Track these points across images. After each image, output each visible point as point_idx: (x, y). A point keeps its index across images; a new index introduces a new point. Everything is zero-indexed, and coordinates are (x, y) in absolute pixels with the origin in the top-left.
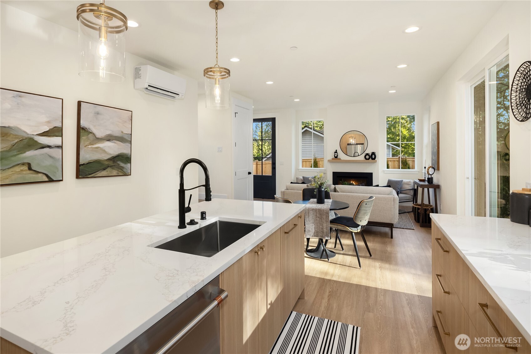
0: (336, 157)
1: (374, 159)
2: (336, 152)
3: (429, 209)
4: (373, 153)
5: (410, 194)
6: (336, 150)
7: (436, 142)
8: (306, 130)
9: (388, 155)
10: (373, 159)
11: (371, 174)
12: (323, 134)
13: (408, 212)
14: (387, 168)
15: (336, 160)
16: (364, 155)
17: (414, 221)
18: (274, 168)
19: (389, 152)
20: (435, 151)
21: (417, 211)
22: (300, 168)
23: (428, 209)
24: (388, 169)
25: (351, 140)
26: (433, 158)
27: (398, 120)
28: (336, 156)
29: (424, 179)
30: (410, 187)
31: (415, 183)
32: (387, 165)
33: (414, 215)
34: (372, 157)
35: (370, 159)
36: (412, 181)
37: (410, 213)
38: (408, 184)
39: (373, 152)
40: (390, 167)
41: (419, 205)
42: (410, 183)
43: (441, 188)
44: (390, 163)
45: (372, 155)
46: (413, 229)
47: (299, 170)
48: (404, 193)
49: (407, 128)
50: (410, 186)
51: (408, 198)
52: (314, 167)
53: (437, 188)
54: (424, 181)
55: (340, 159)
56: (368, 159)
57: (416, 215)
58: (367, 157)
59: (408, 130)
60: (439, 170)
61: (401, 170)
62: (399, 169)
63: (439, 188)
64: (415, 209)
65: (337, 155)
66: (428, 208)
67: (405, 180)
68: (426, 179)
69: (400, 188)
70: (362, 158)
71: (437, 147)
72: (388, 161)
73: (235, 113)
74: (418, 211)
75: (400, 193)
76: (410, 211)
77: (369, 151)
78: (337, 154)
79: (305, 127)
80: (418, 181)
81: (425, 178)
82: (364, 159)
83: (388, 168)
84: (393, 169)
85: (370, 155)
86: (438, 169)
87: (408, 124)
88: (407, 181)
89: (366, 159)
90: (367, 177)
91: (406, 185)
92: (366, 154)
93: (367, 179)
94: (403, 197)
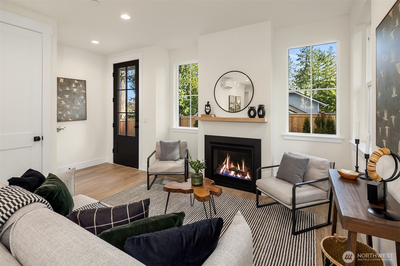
0: (208, 113)
1: (262, 116)
2: (208, 105)
4: (261, 108)
5: (322, 187)
6: (208, 102)
10: (260, 116)
11: (258, 142)
14: (290, 131)
15: (208, 118)
16: (247, 109)
18: (137, 127)
30: (323, 174)
34: (258, 113)
35: (257, 116)
38: (319, 167)
39: (260, 105)
42: (323, 167)
45: (259, 110)
47: (173, 130)
51: (318, 198)
52: (191, 127)
55: (214, 116)
56: (254, 117)
58: (252, 113)
61: (311, 135)
65: (210, 110)
67: (314, 158)
70: (244, 114)
77: (255, 104)
78: (209, 108)
82: (247, 116)
85: (257, 110)
88: (318, 162)
89: (250, 116)
90: (252, 147)
91: (316, 170)
92: (250, 108)
93: (252, 149)
94: (306, 197)
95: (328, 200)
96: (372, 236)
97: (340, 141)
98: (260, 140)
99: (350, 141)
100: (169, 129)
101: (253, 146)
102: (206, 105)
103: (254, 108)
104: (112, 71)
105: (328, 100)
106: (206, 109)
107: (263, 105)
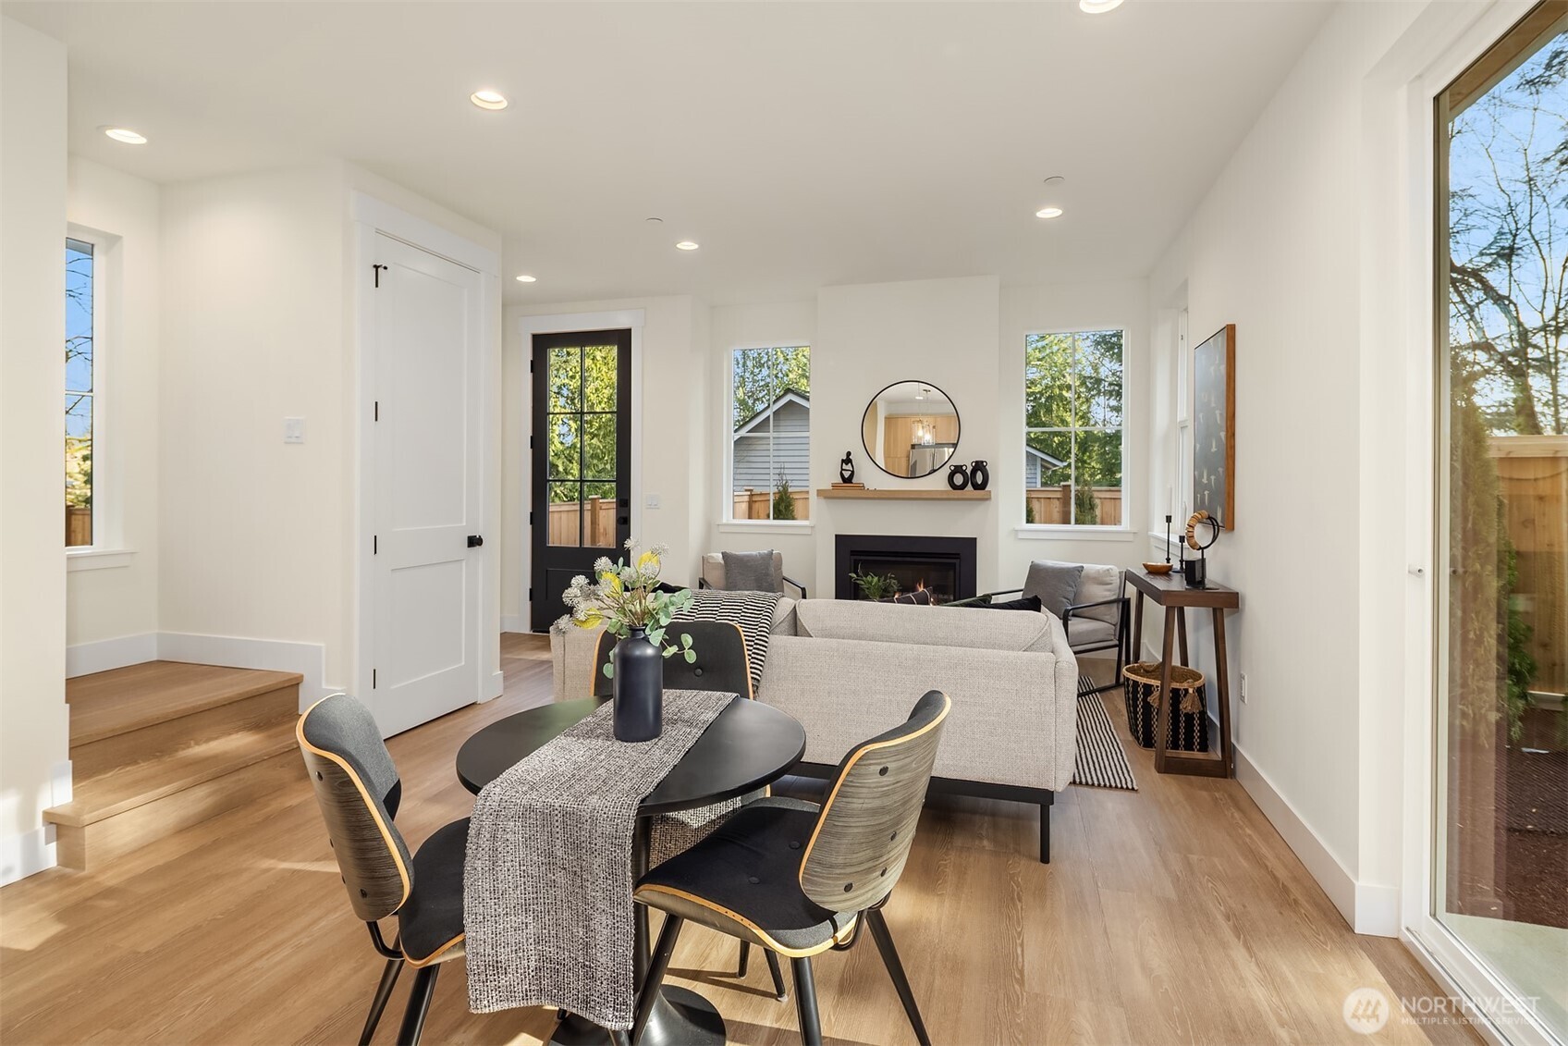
0: (848, 480)
1: (983, 486)
2: (848, 461)
3: (1191, 691)
4: (979, 466)
5: (1107, 618)
6: (849, 454)
7: (1218, 412)
8: (791, 402)
9: (1030, 480)
10: (976, 487)
11: (971, 543)
12: (807, 399)
13: (1102, 690)
14: (1028, 521)
15: (847, 491)
16: (946, 471)
17: (1130, 738)
18: (624, 522)
19: (1032, 476)
20: (1214, 449)
21: (1140, 696)
22: (724, 521)
23: (1186, 691)
24: (1031, 526)
25: (920, 433)
26: (1205, 481)
27: (1057, 391)
28: (847, 474)
29: (1165, 563)
30: (1108, 593)
31: (1129, 577)
32: (1027, 511)
33: (1128, 706)
34: (973, 479)
35: (969, 486)
36: (1115, 570)
37: (1108, 693)
38: (1100, 580)
39: (977, 462)
40: (1037, 518)
41: (1148, 672)
42: (1108, 579)
43: (1244, 604)
44: (1036, 506)
45: (974, 472)
46: (1133, 789)
47: (722, 529)
48: (1086, 615)
49: (1080, 414)
50: (1109, 590)
51: (1100, 638)
52: (774, 518)
53: (1226, 604)
54: (1164, 572)
55: (862, 487)
56: (962, 487)
57: (1136, 713)
58: (959, 479)
59: (1082, 417)
60: (1233, 529)
61: (1072, 527)
62: (1068, 522)
63: (1237, 607)
64: (1135, 692)
65: (853, 472)
66: (1185, 685)
67: (1091, 567)
68: (1176, 565)
69: (1071, 596)
70: (938, 482)
71: (1223, 434)
72: (1029, 500)
73: (376, 267)
74: (1144, 700)
75: (1074, 615)
76: (1108, 684)
77: (965, 458)
78: (849, 467)
79: (788, 391)
80: (1142, 573)
81: (1168, 560)
82: (944, 486)
83: (1030, 519)
84: (1045, 523)
85: (969, 472)
86: (1230, 525)
87: (1083, 403)
88: (1098, 571)
89: (954, 487)
90: (956, 556)
91: (1096, 586)
92: (952, 468)
93: (957, 561)
94: (1082, 633)
95: (1117, 642)
96: (1185, 608)
97: (1130, 537)
98: (973, 541)
99: (1150, 533)
100: (711, 527)
101: (958, 554)
102: (843, 461)
103: (964, 468)
104: (527, 355)
105: (1057, 448)
106: (842, 470)
107: (982, 462)
